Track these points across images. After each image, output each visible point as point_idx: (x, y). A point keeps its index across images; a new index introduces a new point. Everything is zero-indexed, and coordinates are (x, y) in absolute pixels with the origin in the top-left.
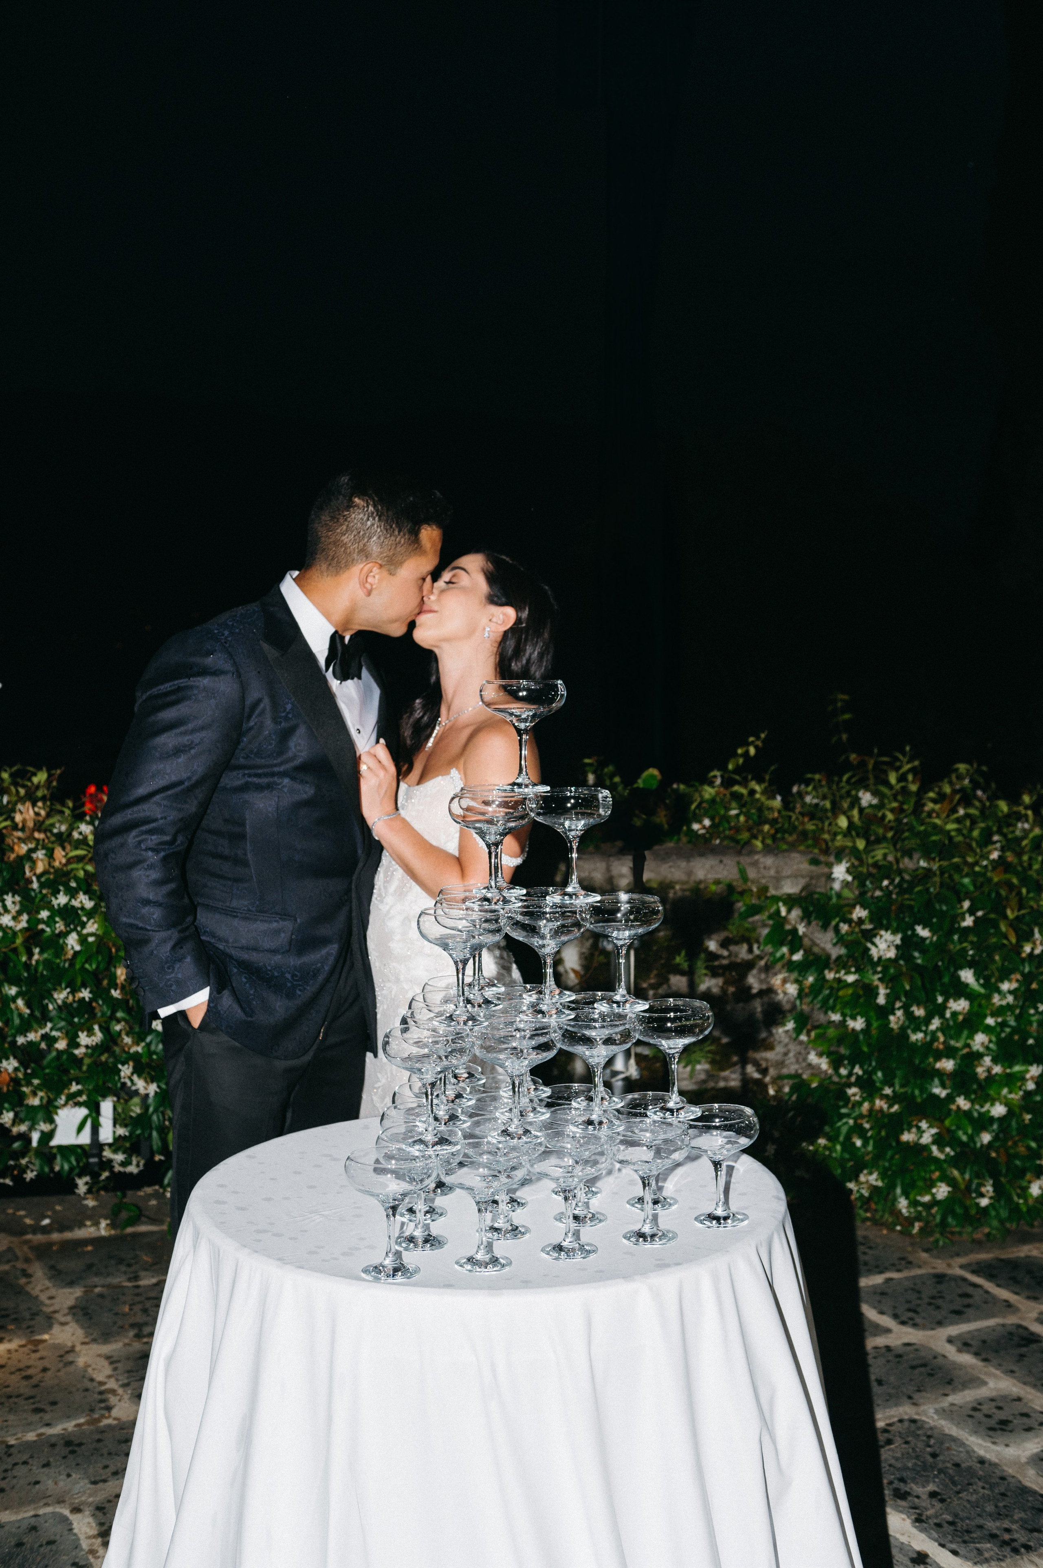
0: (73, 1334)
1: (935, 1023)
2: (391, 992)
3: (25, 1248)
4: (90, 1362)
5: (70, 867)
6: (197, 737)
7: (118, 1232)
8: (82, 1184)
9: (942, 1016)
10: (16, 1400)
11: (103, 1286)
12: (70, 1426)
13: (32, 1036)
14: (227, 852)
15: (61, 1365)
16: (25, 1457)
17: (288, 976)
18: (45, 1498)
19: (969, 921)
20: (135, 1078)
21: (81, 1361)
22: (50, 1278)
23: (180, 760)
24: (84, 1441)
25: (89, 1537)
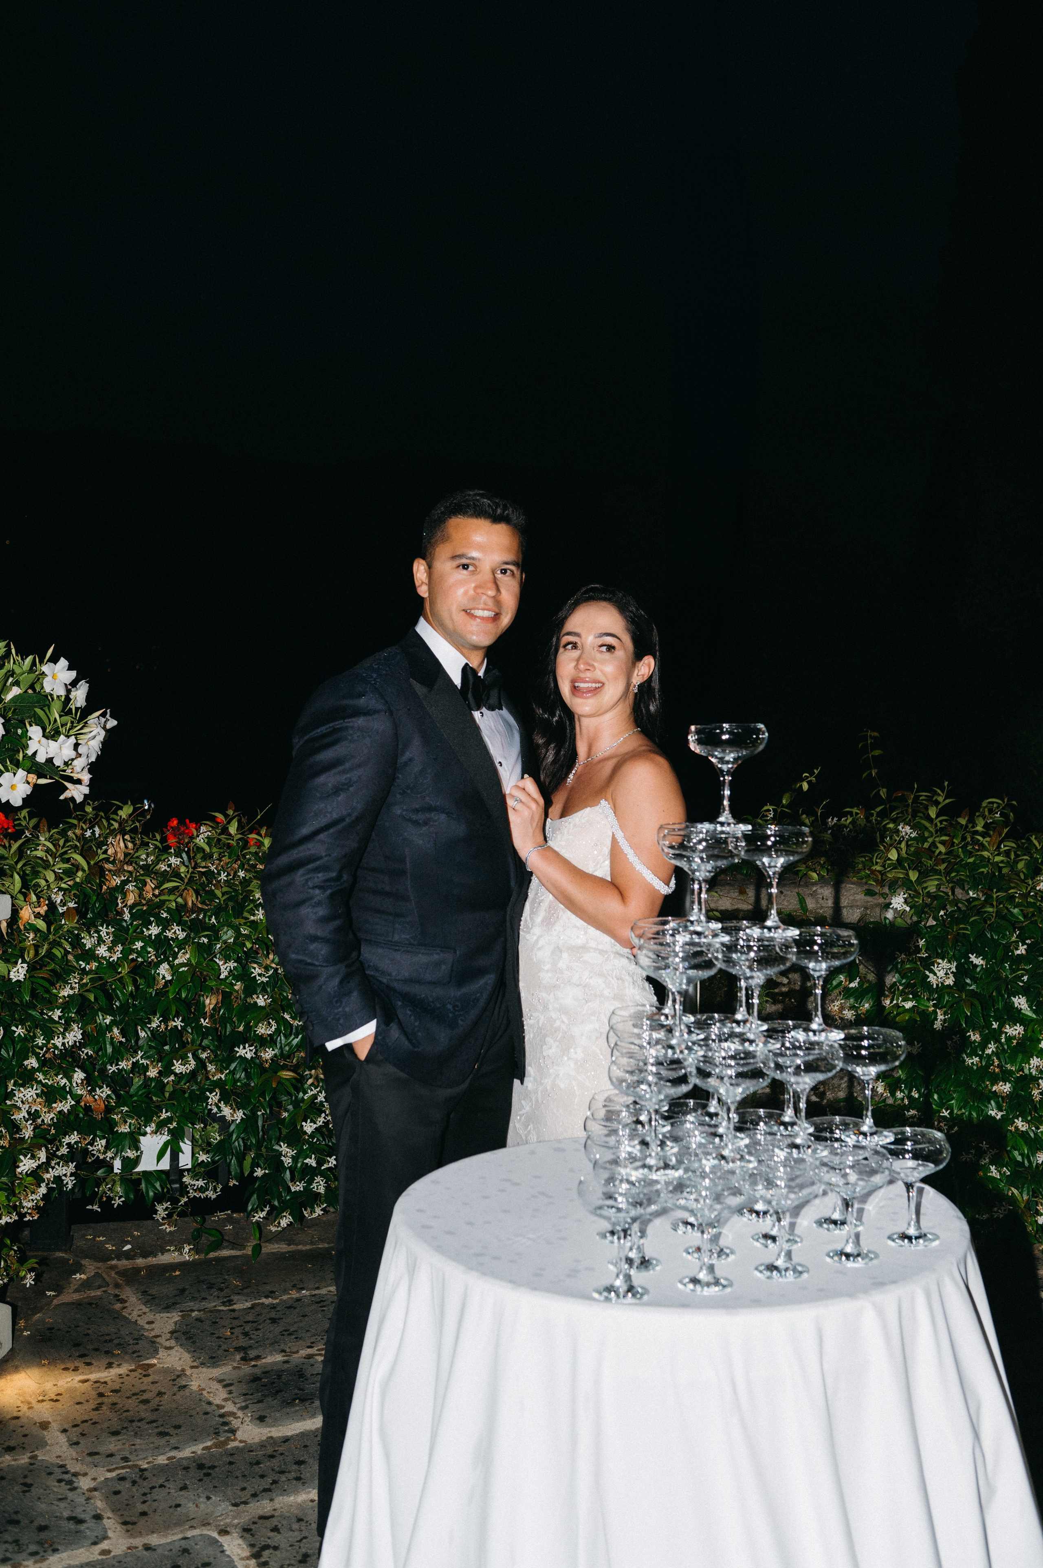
0: (180, 1359)
1: (991, 1048)
2: (538, 1022)
3: (113, 1274)
4: (203, 1386)
5: (163, 898)
6: (354, 775)
7: (202, 1256)
8: (161, 1210)
9: (997, 1041)
10: (139, 1424)
11: (199, 1311)
12: (198, 1448)
13: (123, 1065)
14: (387, 888)
15: (175, 1389)
16: (161, 1481)
17: (449, 1007)
18: (187, 1521)
19: (1022, 950)
20: (222, 1105)
21: (194, 1385)
22: (145, 1304)
23: (340, 798)
24: (216, 1464)
25: (242, 1559)
